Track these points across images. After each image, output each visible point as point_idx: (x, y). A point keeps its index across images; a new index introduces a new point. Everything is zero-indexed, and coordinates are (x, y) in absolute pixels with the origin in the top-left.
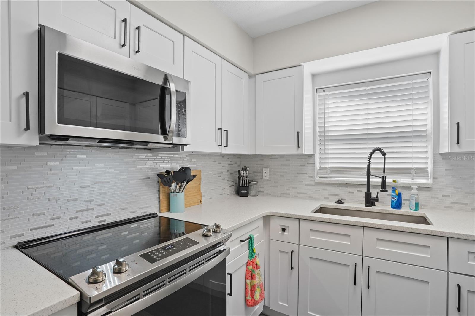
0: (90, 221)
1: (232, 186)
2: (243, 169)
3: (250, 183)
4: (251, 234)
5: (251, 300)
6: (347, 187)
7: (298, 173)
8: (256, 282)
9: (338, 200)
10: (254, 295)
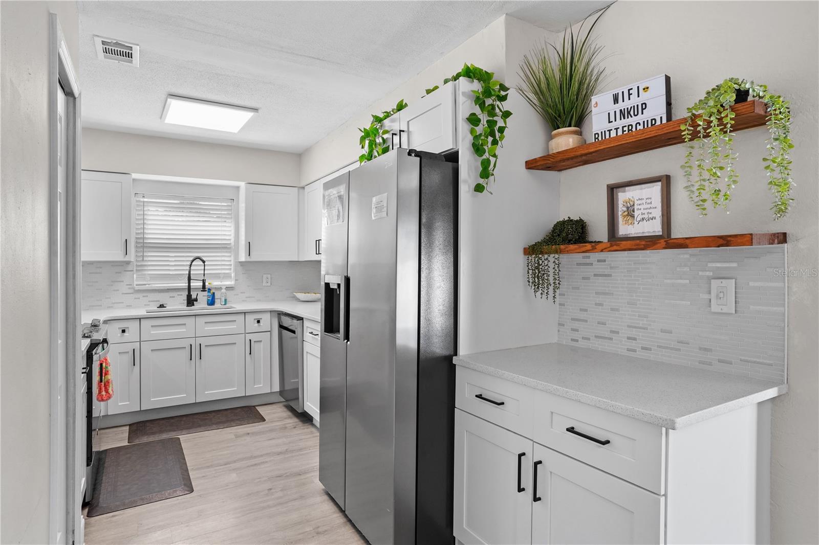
6: (168, 292)
7: (113, 282)
9: (161, 305)
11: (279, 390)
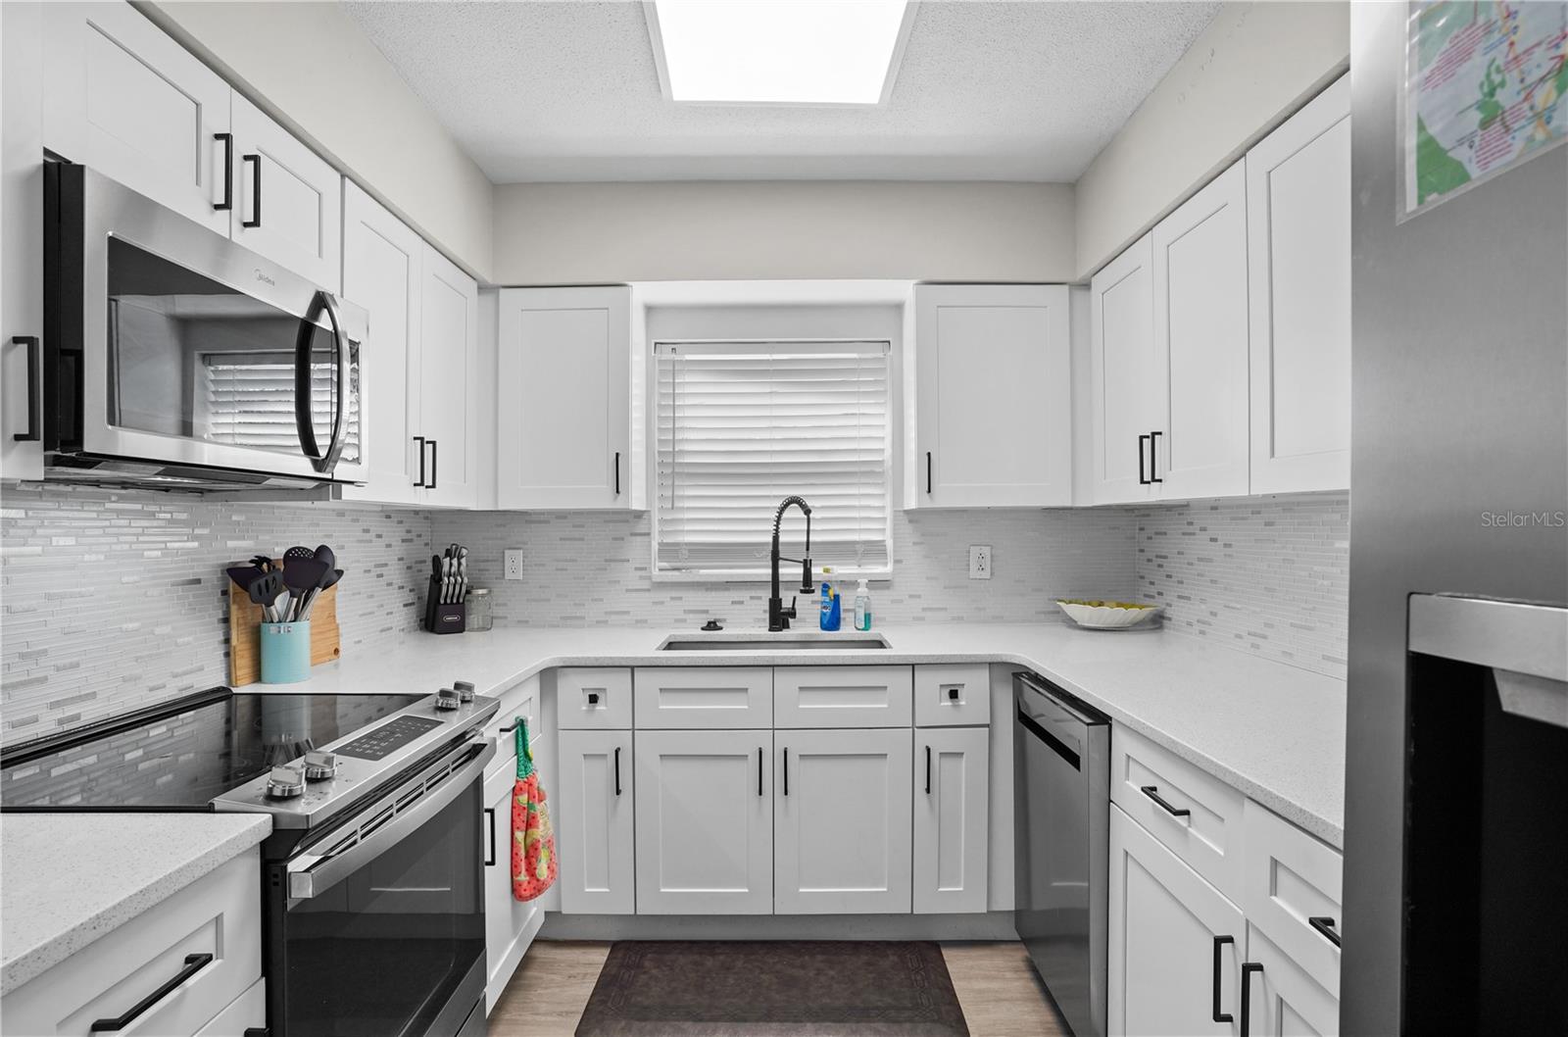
0: (35, 720)
1: (411, 604)
2: (448, 553)
3: (468, 592)
4: (522, 713)
5: (529, 883)
6: (727, 589)
7: (606, 561)
8: (540, 832)
9: (709, 623)
10: (535, 869)
11: (1013, 909)
